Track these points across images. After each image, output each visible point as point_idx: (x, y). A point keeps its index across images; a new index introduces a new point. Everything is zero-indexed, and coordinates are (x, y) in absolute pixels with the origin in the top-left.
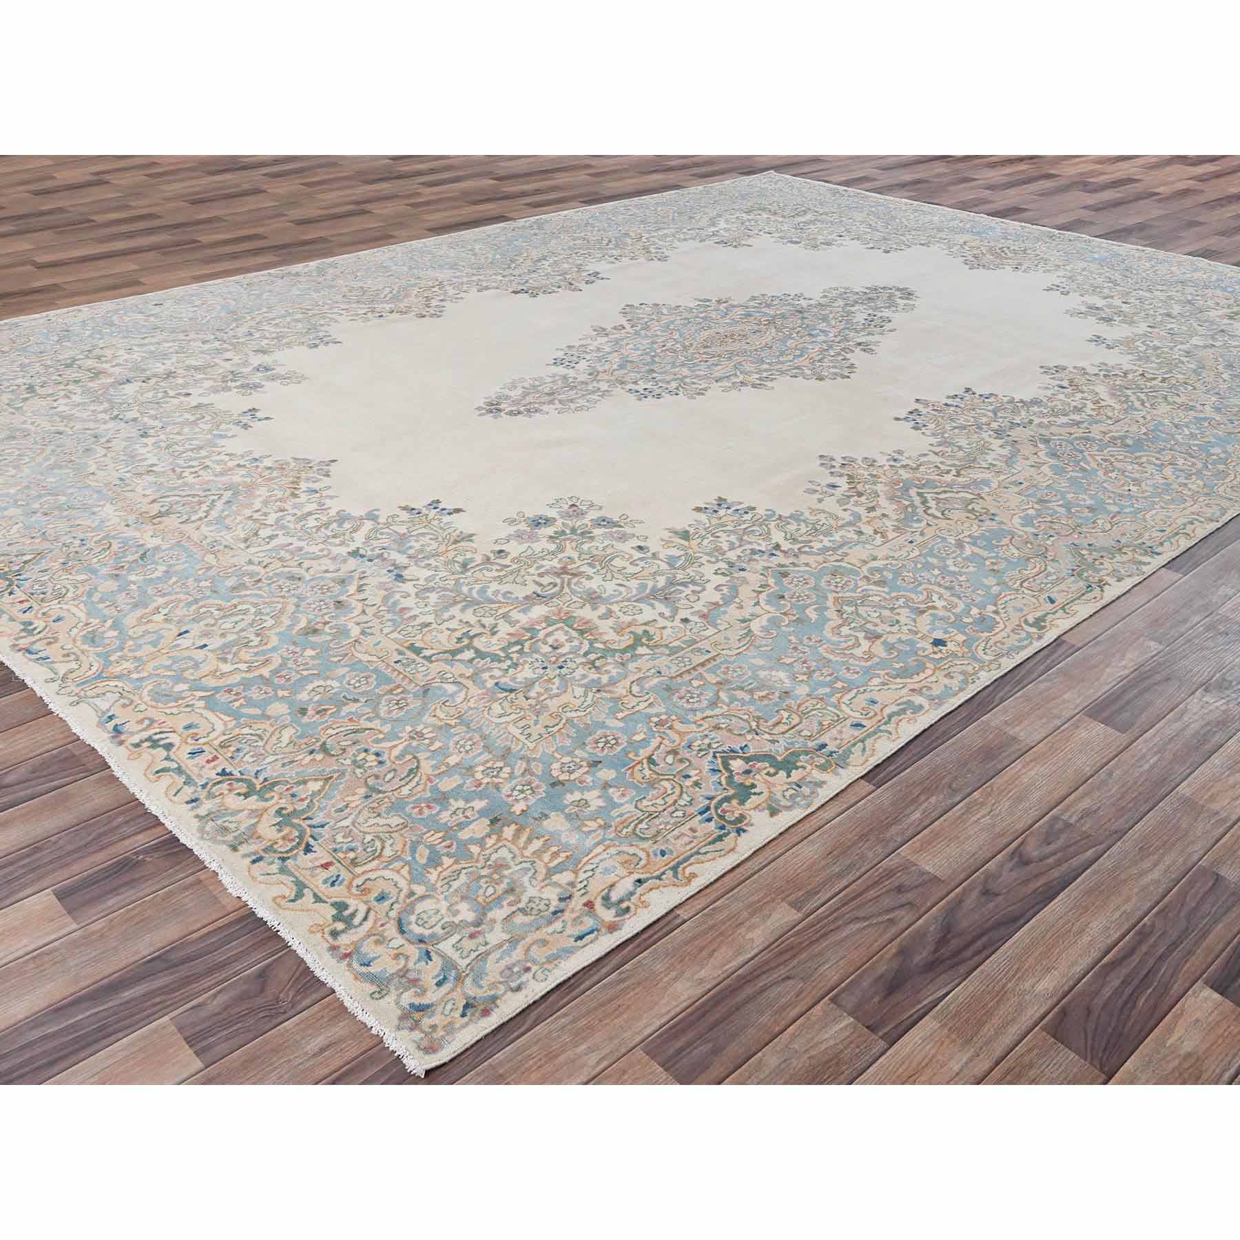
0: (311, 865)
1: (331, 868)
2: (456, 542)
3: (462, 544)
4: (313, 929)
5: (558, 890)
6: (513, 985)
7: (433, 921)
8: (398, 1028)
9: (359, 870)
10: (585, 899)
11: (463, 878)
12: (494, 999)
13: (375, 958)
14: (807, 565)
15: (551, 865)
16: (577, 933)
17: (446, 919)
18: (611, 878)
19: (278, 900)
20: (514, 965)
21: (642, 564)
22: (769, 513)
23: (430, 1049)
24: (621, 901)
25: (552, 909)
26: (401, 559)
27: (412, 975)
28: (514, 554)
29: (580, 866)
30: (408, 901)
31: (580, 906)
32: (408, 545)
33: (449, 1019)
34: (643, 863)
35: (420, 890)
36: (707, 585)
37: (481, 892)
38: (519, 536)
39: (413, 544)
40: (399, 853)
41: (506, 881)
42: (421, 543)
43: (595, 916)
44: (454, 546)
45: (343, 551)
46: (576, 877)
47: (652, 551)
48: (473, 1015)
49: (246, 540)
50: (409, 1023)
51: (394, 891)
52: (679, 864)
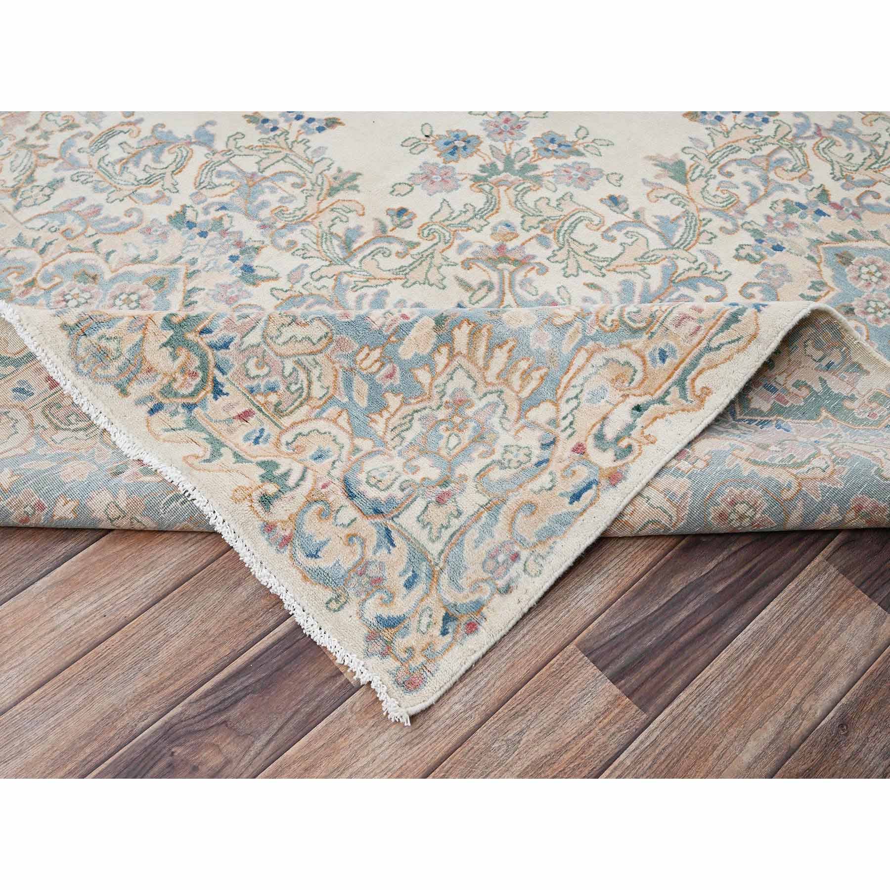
0: (225, 416)
1: (252, 420)
2: (332, 191)
3: (341, 195)
4: (239, 495)
5: (538, 433)
6: (501, 583)
7: (387, 479)
8: (368, 654)
9: (286, 422)
10: (573, 443)
11: (417, 427)
12: (478, 606)
13: (325, 543)
14: (876, 235)
15: (525, 394)
16: (571, 489)
17: (404, 477)
18: (603, 407)
19: (191, 460)
20: (498, 551)
21: (620, 236)
22: (801, 120)
23: (410, 684)
24: (618, 439)
25: (535, 460)
26: (250, 231)
27: (373, 571)
28: (422, 218)
29: (560, 392)
30: (353, 458)
31: (568, 453)
32: (261, 198)
33: (427, 639)
34: (638, 377)
35: (366, 445)
36: (727, 283)
37: (442, 443)
38: (427, 176)
39: (267, 196)
40: (331, 391)
41: (472, 425)
42: (280, 194)
43: (588, 463)
44: (330, 200)
45: (160, 213)
46: (558, 411)
47: (633, 208)
48: (456, 631)
49: (15, 192)
50: (378, 647)
51: (334, 448)
52: (686, 372)
